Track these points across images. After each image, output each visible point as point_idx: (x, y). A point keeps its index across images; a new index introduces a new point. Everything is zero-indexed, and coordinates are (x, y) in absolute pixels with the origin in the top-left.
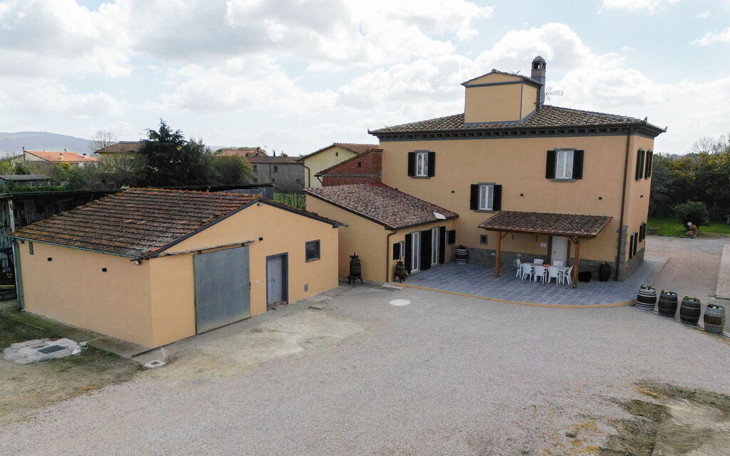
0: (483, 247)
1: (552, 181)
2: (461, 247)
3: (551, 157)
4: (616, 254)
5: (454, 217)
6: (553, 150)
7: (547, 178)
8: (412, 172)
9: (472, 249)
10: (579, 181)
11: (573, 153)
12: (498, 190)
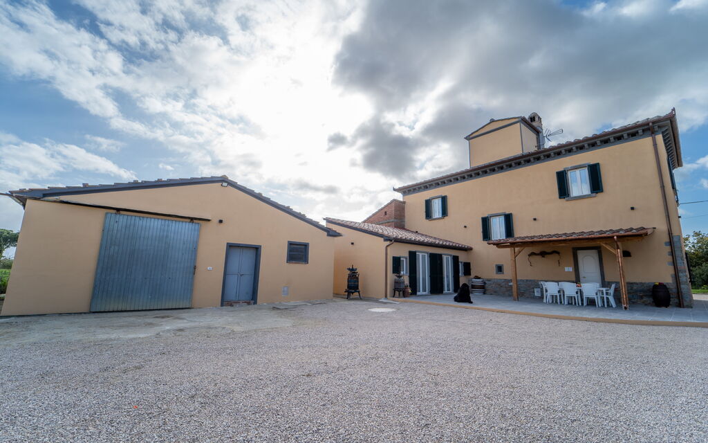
0: (500, 276)
1: (567, 201)
2: (477, 277)
3: (562, 178)
4: (673, 272)
5: (467, 250)
6: (562, 170)
7: (560, 198)
8: (428, 215)
9: (489, 280)
10: (600, 195)
11: (587, 169)
12: (508, 219)
